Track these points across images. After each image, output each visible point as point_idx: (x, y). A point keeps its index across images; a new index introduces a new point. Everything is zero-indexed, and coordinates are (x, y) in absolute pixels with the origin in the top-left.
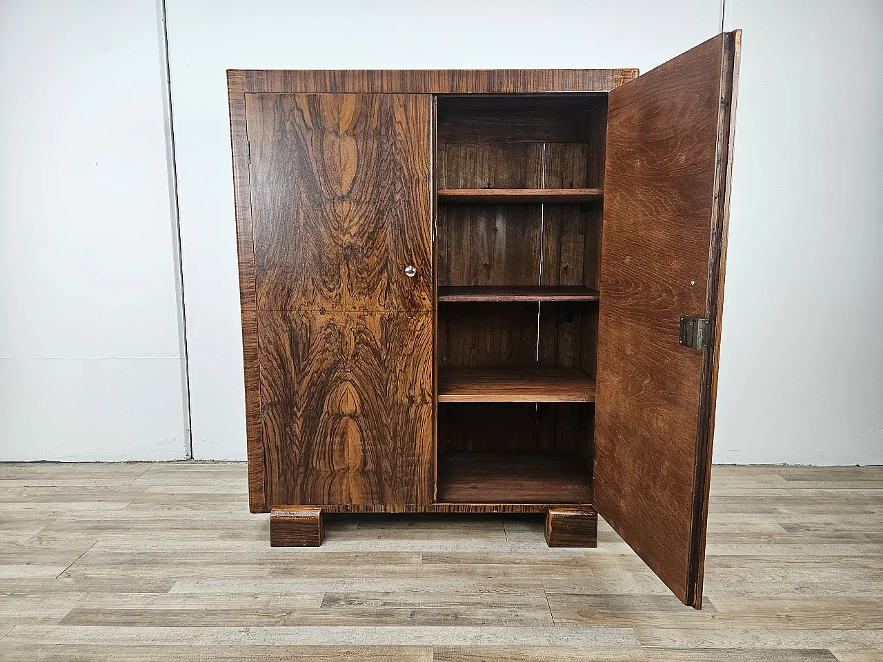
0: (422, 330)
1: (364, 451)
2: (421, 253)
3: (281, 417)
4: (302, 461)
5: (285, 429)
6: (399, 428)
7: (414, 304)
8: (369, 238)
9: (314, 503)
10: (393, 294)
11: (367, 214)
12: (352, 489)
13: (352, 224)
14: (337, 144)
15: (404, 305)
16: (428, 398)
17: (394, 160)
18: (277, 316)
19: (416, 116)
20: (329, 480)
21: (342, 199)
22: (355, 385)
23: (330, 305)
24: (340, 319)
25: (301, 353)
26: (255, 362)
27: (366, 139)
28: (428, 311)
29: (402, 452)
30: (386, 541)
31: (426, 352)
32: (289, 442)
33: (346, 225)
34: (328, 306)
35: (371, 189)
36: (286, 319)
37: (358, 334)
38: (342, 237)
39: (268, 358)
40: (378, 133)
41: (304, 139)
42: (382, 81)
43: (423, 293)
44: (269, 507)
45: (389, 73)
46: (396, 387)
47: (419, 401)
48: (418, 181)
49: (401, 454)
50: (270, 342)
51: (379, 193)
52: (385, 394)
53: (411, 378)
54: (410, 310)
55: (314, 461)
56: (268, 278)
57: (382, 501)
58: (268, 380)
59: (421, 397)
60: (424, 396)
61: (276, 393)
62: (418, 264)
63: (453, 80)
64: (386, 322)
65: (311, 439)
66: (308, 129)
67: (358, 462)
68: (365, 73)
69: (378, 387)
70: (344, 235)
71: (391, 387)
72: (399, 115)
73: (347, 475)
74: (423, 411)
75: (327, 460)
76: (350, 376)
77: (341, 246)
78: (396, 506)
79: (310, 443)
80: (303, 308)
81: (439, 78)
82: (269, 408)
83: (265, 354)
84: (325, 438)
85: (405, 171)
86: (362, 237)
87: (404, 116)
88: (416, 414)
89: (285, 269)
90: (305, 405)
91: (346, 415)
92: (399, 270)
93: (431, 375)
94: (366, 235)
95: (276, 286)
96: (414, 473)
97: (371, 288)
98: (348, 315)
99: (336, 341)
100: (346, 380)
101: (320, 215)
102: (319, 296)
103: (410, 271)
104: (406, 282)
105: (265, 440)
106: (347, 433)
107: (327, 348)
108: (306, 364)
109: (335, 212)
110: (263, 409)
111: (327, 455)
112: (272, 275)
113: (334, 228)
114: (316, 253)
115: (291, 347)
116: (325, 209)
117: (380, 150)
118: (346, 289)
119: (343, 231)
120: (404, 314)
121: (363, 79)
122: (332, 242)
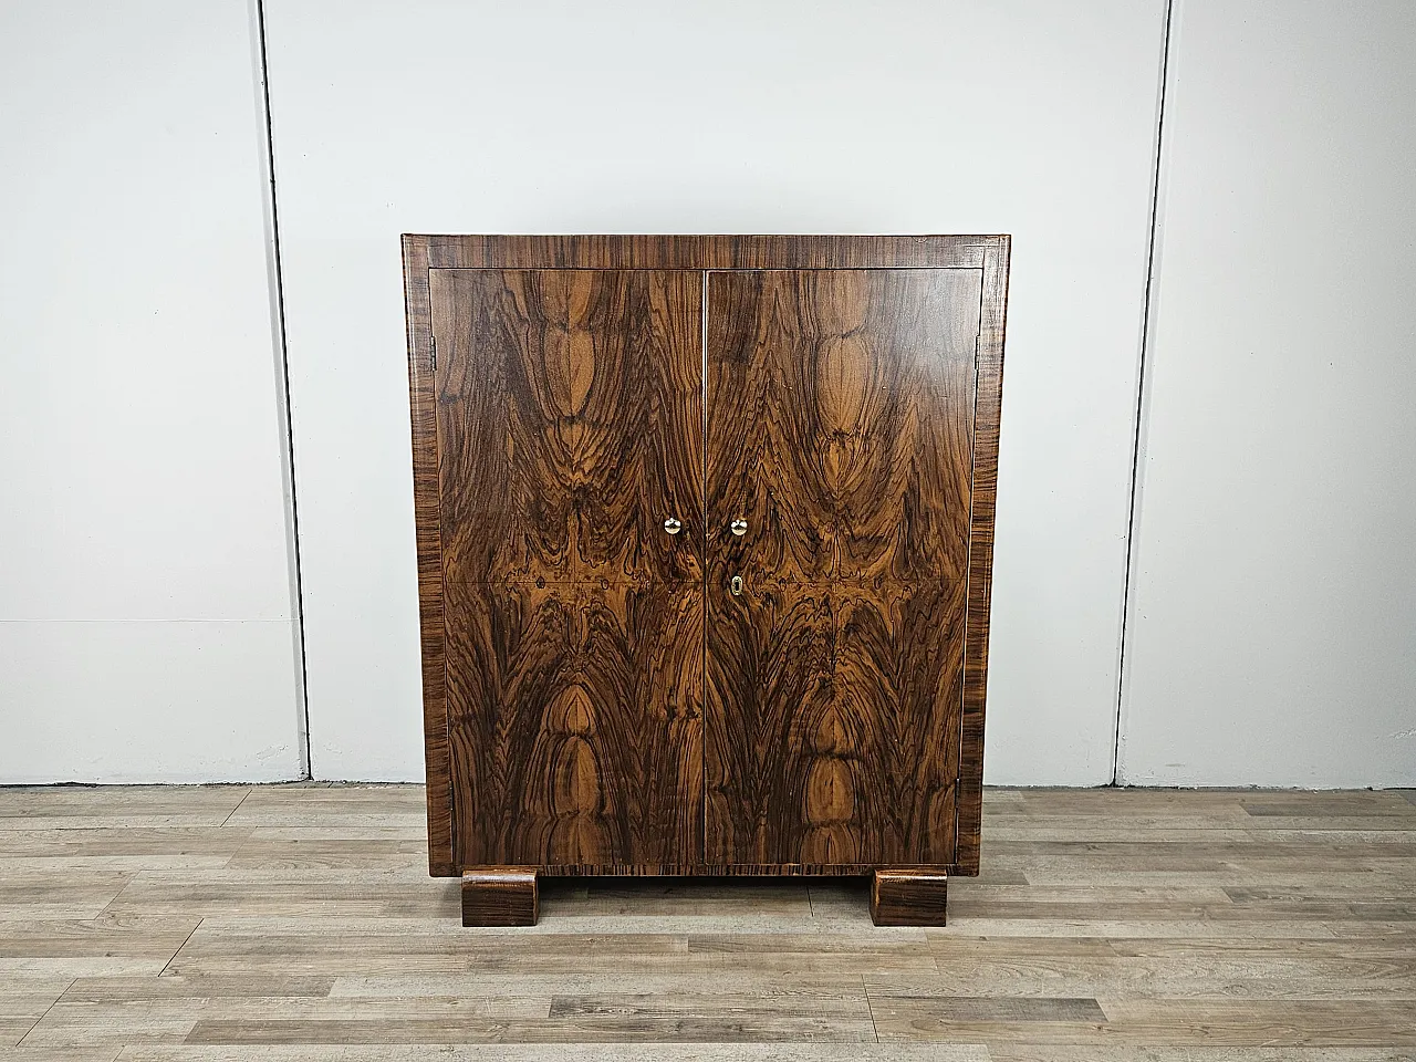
0: (688, 610)
1: (601, 787)
2: (689, 499)
3: (478, 737)
4: (509, 800)
5: (484, 756)
6: (653, 754)
7: (677, 573)
8: (611, 476)
9: (526, 862)
10: (645, 558)
11: (608, 441)
12: (582, 843)
13: (586, 456)
14: (564, 342)
15: (663, 575)
16: (697, 710)
17: (648, 365)
18: (474, 590)
19: (682, 303)
20: (549, 829)
21: (572, 420)
22: (588, 691)
23: (552, 573)
24: (567, 595)
25: (507, 643)
26: (440, 656)
27: (607, 336)
28: (697, 582)
29: (658, 787)
30: (633, 917)
31: (694, 642)
32: (489, 773)
33: (577, 457)
34: (549, 576)
35: (614, 406)
36: (484, 593)
37: (594, 615)
38: (571, 475)
39: (459, 653)
40: (625, 327)
41: (516, 335)
42: (631, 251)
43: (691, 557)
44: (459, 868)
45: (644, 239)
46: (650, 693)
47: (683, 714)
48: (683, 396)
49: (657, 791)
50: (462, 628)
51: (625, 413)
52: (633, 703)
53: (671, 681)
54: (670, 581)
55: (527, 801)
56: (460, 534)
57: (627, 858)
58: (460, 684)
59: (686, 708)
60: (690, 707)
61: (470, 703)
62: (683, 515)
63: (736, 252)
64: (635, 599)
65: (521, 769)
66: (522, 320)
67: (592, 803)
68: (607, 241)
69: (622, 694)
70: (573, 475)
71: (642, 692)
72: (657, 300)
73: (575, 821)
74: (690, 727)
75: (545, 799)
76: (581, 678)
77: (569, 488)
78: (648, 868)
79: (520, 776)
80: (512, 579)
81: (716, 247)
82: (459, 725)
83: (454, 646)
84: (543, 768)
85: (665, 381)
86: (600, 476)
87: (664, 303)
88: (678, 731)
89: (486, 522)
90: (513, 719)
91: (574, 734)
92: (656, 523)
93: (701, 676)
94: (607, 473)
95: (471, 547)
96: (675, 819)
97: (613, 549)
98: (578, 589)
99: (561, 626)
100: (575, 683)
101: (538, 443)
102: (536, 561)
103: (672, 526)
104: (665, 541)
105: (453, 771)
106: (576, 760)
107: (547, 637)
108: (516, 660)
109: (561, 439)
110: (451, 725)
111: (545, 793)
112: (466, 530)
113: (559, 462)
114: (532, 499)
115: (493, 635)
116: (546, 435)
117: (628, 350)
118: (577, 550)
119: (572, 466)
120: (661, 587)
121: (604, 249)
122: (556, 482)
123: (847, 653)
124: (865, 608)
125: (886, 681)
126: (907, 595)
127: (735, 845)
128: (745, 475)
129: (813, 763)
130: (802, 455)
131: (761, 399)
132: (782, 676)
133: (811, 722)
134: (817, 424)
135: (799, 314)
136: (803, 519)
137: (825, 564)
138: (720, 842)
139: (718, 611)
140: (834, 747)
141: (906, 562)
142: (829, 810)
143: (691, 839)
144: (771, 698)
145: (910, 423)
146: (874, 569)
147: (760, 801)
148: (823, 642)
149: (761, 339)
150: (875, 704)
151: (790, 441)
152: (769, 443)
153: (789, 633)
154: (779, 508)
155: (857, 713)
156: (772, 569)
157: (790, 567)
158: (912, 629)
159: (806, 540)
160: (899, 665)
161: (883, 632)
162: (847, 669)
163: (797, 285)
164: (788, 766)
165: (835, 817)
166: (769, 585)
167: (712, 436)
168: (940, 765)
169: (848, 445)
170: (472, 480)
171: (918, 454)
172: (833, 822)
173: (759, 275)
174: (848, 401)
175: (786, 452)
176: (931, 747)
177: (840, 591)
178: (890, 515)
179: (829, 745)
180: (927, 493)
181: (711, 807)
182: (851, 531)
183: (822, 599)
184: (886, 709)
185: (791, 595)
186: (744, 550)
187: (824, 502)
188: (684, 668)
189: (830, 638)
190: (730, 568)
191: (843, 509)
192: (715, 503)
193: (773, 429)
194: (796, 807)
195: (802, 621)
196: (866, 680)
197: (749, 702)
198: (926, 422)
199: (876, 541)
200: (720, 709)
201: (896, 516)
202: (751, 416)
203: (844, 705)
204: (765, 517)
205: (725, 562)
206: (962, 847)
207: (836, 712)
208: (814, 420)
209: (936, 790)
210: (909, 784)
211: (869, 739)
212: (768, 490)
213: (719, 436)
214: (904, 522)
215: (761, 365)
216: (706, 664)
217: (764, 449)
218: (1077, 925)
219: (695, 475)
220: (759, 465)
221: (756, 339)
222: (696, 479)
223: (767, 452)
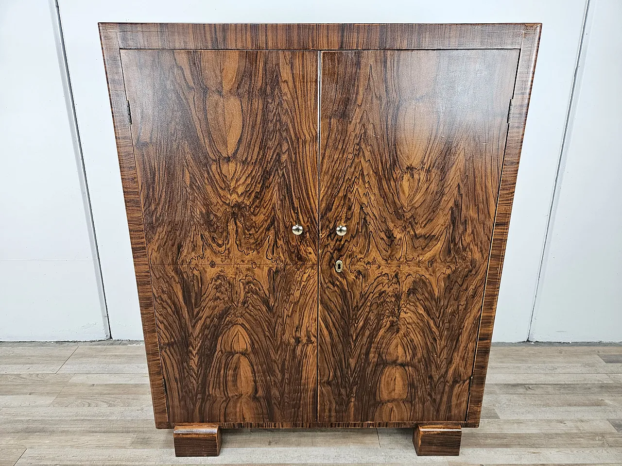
0: (308, 280)
1: (255, 381)
2: (309, 212)
3: (179, 355)
4: (200, 389)
5: (183, 365)
6: (287, 363)
7: (300, 258)
8: (256, 197)
9: (211, 421)
10: (280, 250)
11: (254, 173)
12: (245, 411)
13: (238, 184)
14: (221, 104)
15: (291, 260)
16: (313, 339)
17: (280, 121)
18: (170, 270)
19: (303, 76)
20: (224, 405)
21: (228, 159)
22: (245, 328)
23: (220, 259)
24: (230, 272)
25: (193, 301)
26: (150, 309)
27: (250, 100)
28: (314, 264)
29: (290, 382)
30: (276, 449)
31: (311, 300)
32: (186, 374)
33: (233, 184)
34: (218, 260)
35: (257, 149)
36: (176, 271)
37: (247, 284)
38: (229, 196)
39: (163, 306)
40: (263, 92)
41: (186, 99)
42: (266, 36)
43: (310, 248)
44: (172, 424)
45: (275, 27)
46: (284, 330)
47: (304, 341)
48: (305, 142)
49: (289, 384)
50: (163, 292)
52: (274, 335)
53: (297, 323)
54: (296, 263)
55: (210, 389)
56: (158, 234)
58: (164, 325)
59: (306, 338)
60: (309, 337)
61: (172, 335)
62: (304, 222)
63: (342, 36)
64: (273, 274)
65: (206, 372)
66: (190, 88)
67: (250, 390)
68: (249, 28)
69: (267, 330)
70: (231, 196)
71: (279, 329)
72: (285, 73)
73: (240, 400)
74: (309, 349)
75: (222, 388)
76: (241, 320)
77: (228, 205)
78: (285, 424)
79: (205, 376)
80: (194, 262)
81: (328, 33)
82: (166, 348)
83: (160, 302)
84: (219, 371)
85: (292, 132)
86: (249, 197)
87: (290, 75)
88: (302, 352)
89: (174, 226)
90: (199, 345)
91: (237, 353)
92: (287, 228)
93: (316, 320)
94: (253, 195)
95: (166, 242)
96: (300, 398)
97: (259, 244)
98: (237, 268)
99: (227, 290)
100: (237, 324)
101: (206, 175)
102: (208, 251)
103: (297, 230)
104: (293, 239)
105: (165, 373)
106: (239, 367)
107: (218, 297)
108: (200, 310)
109: (221, 172)
110: (161, 348)
111: (221, 385)
112: (161, 232)
113: (221, 188)
114: (204, 212)
115: (184, 296)
116: (211, 169)
117: (265, 110)
118: (235, 244)
119: (229, 190)
120: (291, 267)
121: (246, 34)
122: (219, 201)
123: (408, 306)
124: (421, 279)
125: (432, 322)
126: (449, 272)
127: (336, 412)
128: (345, 196)
129: (384, 368)
130: (384, 183)
131: (358, 145)
132: (367, 320)
133: (384, 345)
134: (395, 162)
135: (386, 82)
136: (383, 225)
137: (396, 253)
138: (327, 411)
139: (327, 281)
140: (397, 359)
141: (450, 252)
142: (393, 394)
143: (310, 408)
144: (359, 332)
145: (459, 162)
146: (428, 255)
147: (351, 389)
148: (393, 300)
149: (359, 102)
150: (424, 335)
151: (376, 173)
152: (363, 175)
153: (372, 295)
154: (368, 218)
155: (412, 341)
156: (362, 256)
157: (374, 255)
158: (450, 292)
159: (385, 238)
160: (440, 313)
161: (431, 294)
162: (407, 315)
163: (385, 62)
164: (369, 370)
165: (396, 397)
166: (360, 266)
167: (324, 170)
168: (462, 369)
169: (416, 176)
170: (163, 200)
171: (462, 181)
172: (394, 400)
173: (358, 54)
174: (418, 146)
175: (374, 181)
176: (457, 359)
177: (405, 269)
178: (441, 221)
179: (395, 358)
180: (467, 208)
181: (322, 392)
182: (414, 232)
183: (394, 274)
184: (430, 337)
185: (373, 272)
186: (344, 244)
187: (398, 213)
188: (305, 314)
189: (398, 297)
190: (335, 255)
191: (410, 218)
192: (326, 214)
193: (365, 165)
194: (373, 392)
195: (380, 287)
196: (419, 321)
197: (346, 334)
198: (471, 159)
199: (430, 238)
200: (328, 339)
201: (445, 222)
202: (350, 156)
203: (405, 336)
204: (358, 223)
205: (332, 251)
206: (470, 413)
207: (399, 340)
208: (394, 159)
209: (457, 382)
210: (442, 379)
211: (419, 355)
212: (361, 206)
213: (328, 170)
214: (450, 226)
215: (358, 121)
216: (319, 312)
217: (359, 179)
218: (535, 453)
219: (312, 196)
220: (355, 189)
221: (355, 102)
222: (313, 199)
223: (361, 181)
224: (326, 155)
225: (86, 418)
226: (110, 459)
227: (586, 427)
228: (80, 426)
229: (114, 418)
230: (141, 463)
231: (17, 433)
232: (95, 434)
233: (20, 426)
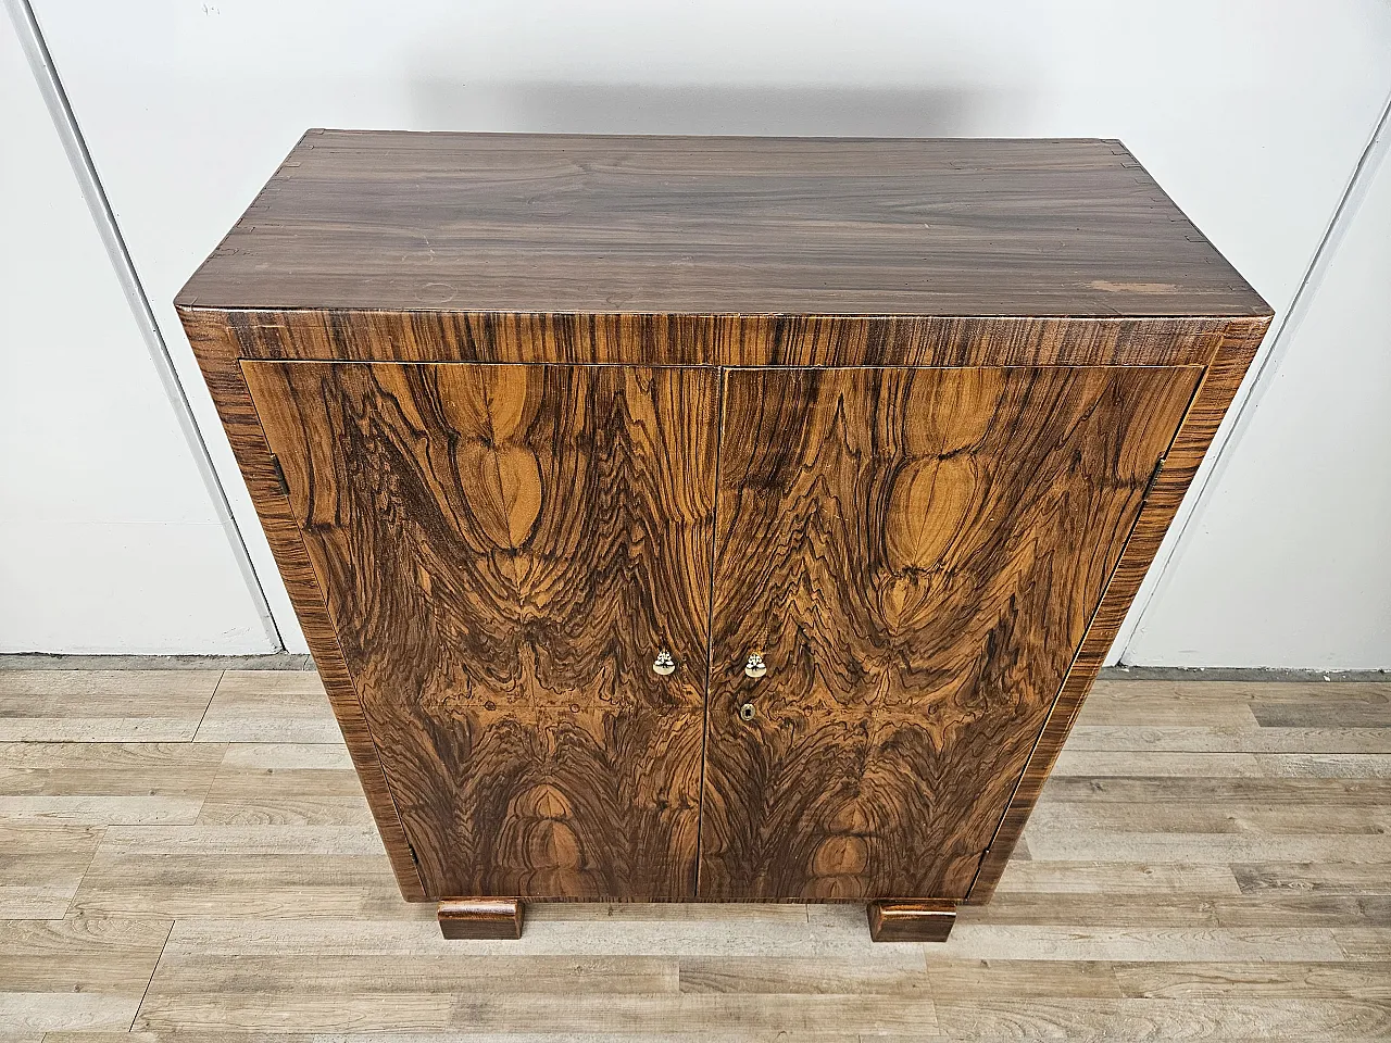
0: (683, 729)
1: (582, 852)
2: (687, 634)
3: (436, 820)
4: (479, 859)
5: (445, 832)
6: (641, 831)
7: (669, 700)
8: (576, 610)
10: (627, 686)
11: (569, 575)
12: (565, 885)
13: (537, 590)
14: (490, 461)
15: (651, 701)
16: (692, 804)
17: (627, 490)
18: (406, 714)
19: (681, 411)
20: (526, 877)
21: (512, 553)
22: (561, 789)
23: (505, 698)
24: (527, 718)
25: (456, 755)
26: (373, 763)
27: (558, 453)
28: (696, 708)
29: (646, 853)
30: (621, 923)
31: (689, 757)
32: (452, 842)
33: (525, 591)
34: (500, 701)
35: (575, 537)
36: (418, 714)
37: (562, 733)
38: (518, 609)
39: (397, 761)
40: (586, 442)
41: (409, 450)
42: (593, 339)
43: (689, 687)
44: (433, 897)
45: (614, 321)
46: (636, 792)
47: (675, 806)
48: (682, 527)
49: (646, 855)
50: (395, 742)
51: (592, 546)
52: (616, 798)
53: (662, 783)
54: (660, 706)
55: (499, 860)
56: (372, 663)
58: (402, 783)
59: (679, 802)
60: (684, 801)
61: (419, 795)
63: (777, 341)
64: (614, 720)
65: (490, 840)
66: (416, 434)
67: (573, 862)
68: (549, 323)
69: (603, 792)
70: (522, 609)
71: (626, 790)
72: (639, 408)
73: (555, 872)
74: (683, 815)
75: (520, 859)
76: (551, 779)
77: (517, 621)
79: (488, 845)
80: (451, 703)
81: (742, 335)
82: (411, 811)
83: (389, 755)
84: (515, 840)
85: (653, 510)
86: (560, 610)
87: (651, 412)
88: (670, 818)
89: (405, 653)
90: (473, 808)
91: (547, 819)
92: (640, 656)
93: (699, 781)
95: (391, 674)
96: (667, 871)
97: (584, 678)
98: (540, 712)
99: (521, 741)
100: (545, 784)
101: (465, 576)
102: (481, 688)
103: (664, 666)
105: (412, 842)
106: (552, 835)
107: (506, 750)
108: (469, 766)
109: (498, 572)
110: (401, 811)
111: (519, 855)
112: (380, 659)
113: (500, 597)
114: (467, 631)
115: (436, 746)
116: (476, 568)
117: (593, 474)
118: (534, 679)
119: (518, 600)
120: (648, 710)
121: (543, 335)
122: (497, 615)
123: (881, 764)
124: (911, 730)
125: (924, 786)
126: (969, 720)
128: (767, 613)
129: (825, 838)
130: (852, 592)
131: (800, 531)
132: (798, 781)
133: (827, 812)
134: (880, 560)
135: (874, 428)
136: (844, 655)
137: (867, 693)
138: (715, 886)
139: (722, 732)
140: (852, 827)
141: (975, 692)
142: (838, 868)
143: (683, 883)
144: (782, 796)
145: (1020, 561)
146: (931, 697)
147: (761, 862)
148: (853, 755)
149: (808, 461)
150: (907, 801)
151: (837, 576)
152: (807, 580)
153: (810, 749)
154: (813, 645)
155: (882, 808)
156: (796, 698)
157: (820, 697)
158: (967, 746)
159: (846, 673)
160: (942, 772)
161: (930, 750)
162: (877, 776)
163: (877, 387)
164: (797, 841)
165: (843, 871)
166: (791, 712)
167: (722, 573)
168: (970, 841)
169: (923, 583)
170: (376, 615)
171: (1021, 590)
172: (838, 875)
173: (814, 377)
174: (932, 536)
175: (830, 588)
176: (964, 828)
177: (881, 716)
178: (965, 650)
179: (846, 827)
180: (1024, 631)
181: (706, 867)
182: (908, 664)
183: (857, 723)
184: (917, 803)
185: (816, 720)
186: (759, 681)
187: (877, 637)
188: (677, 773)
189: (862, 752)
190: (740, 697)
191: (902, 644)
192: (724, 638)
193: (814, 564)
194: (801, 866)
195: (828, 739)
196: (899, 783)
197: (756, 799)
199: (938, 675)
200: (721, 804)
201: (973, 652)
202: (782, 550)
203: (869, 802)
204: (792, 652)
205: (734, 692)
207: (858, 807)
208: (877, 554)
209: (959, 856)
210: (931, 852)
211: (894, 825)
212: (799, 626)
213: (732, 573)
214: (983, 657)
215: (804, 493)
216: (705, 772)
217: (798, 586)
218: (1082, 937)
219: (696, 610)
220: (789, 601)
221: (799, 462)
222: (698, 614)
223: (802, 588)
224: (730, 547)
225: (270, 851)
226: (328, 943)
227: (1186, 882)
228: (262, 869)
229: (322, 851)
230: (384, 953)
231: (150, 885)
232: (293, 888)
233: (151, 870)
